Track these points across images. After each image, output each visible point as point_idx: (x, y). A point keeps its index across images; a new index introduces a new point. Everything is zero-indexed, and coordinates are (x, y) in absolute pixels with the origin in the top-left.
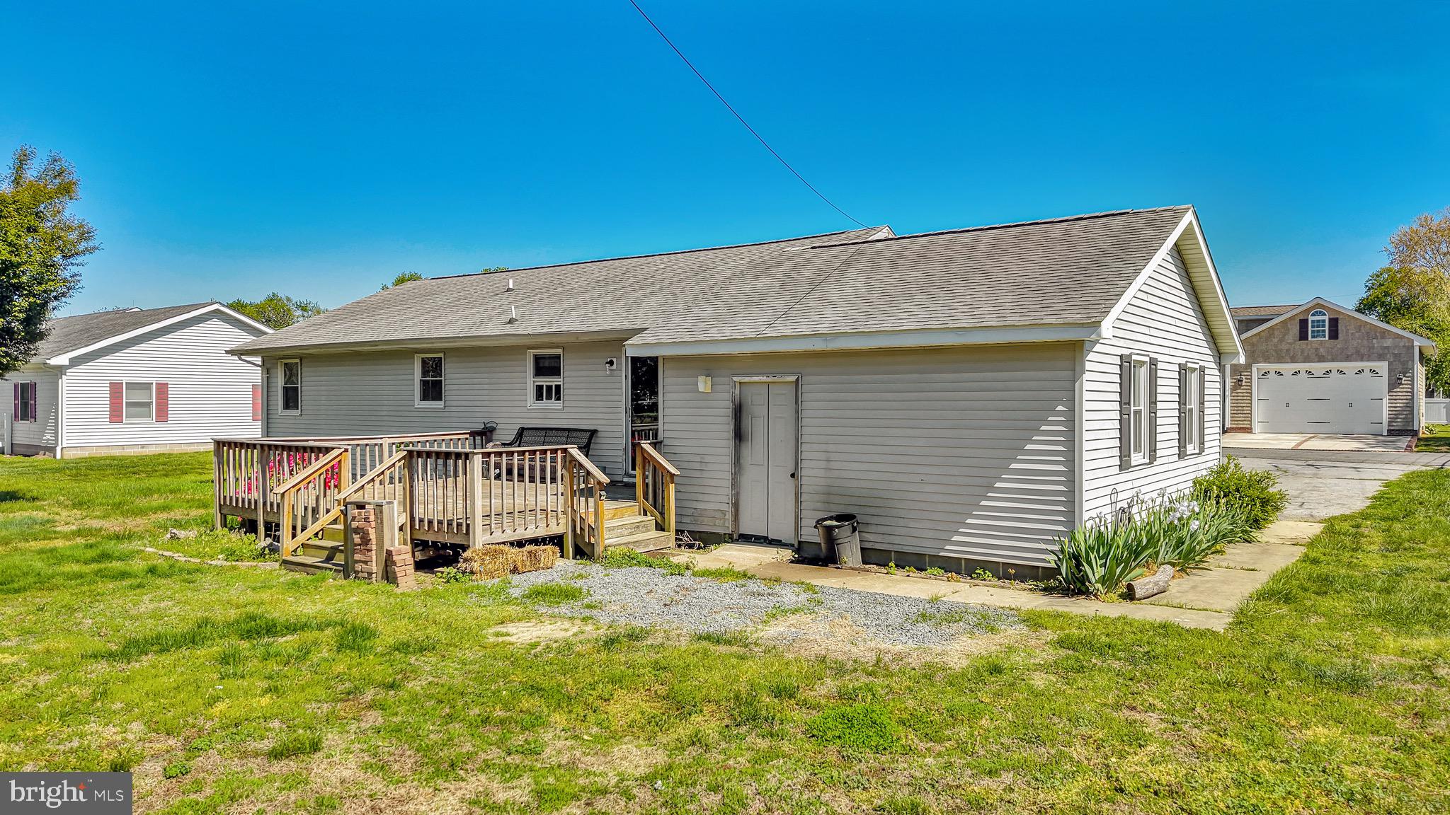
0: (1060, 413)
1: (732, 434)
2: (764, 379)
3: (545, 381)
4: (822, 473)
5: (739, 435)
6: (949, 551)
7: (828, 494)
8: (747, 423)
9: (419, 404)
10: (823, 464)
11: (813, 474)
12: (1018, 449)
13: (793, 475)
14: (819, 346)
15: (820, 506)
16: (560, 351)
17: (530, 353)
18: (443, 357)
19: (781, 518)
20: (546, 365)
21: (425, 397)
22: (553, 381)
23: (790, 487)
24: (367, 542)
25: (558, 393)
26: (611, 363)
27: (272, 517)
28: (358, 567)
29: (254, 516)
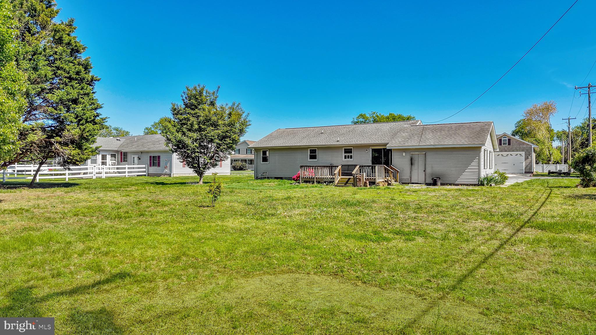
0: (477, 158)
1: (410, 164)
2: (418, 153)
3: (347, 155)
4: (431, 170)
5: (412, 164)
6: (457, 183)
7: (432, 174)
8: (413, 161)
9: (309, 160)
11: (429, 170)
12: (469, 164)
13: (424, 171)
14: (432, 147)
15: (430, 176)
16: (352, 148)
17: (344, 148)
18: (317, 149)
19: (422, 179)
20: (348, 151)
21: (311, 158)
22: (350, 154)
23: (424, 173)
24: (360, 180)
25: (351, 158)
26: (367, 150)
27: (318, 180)
28: (358, 185)
29: (312, 180)
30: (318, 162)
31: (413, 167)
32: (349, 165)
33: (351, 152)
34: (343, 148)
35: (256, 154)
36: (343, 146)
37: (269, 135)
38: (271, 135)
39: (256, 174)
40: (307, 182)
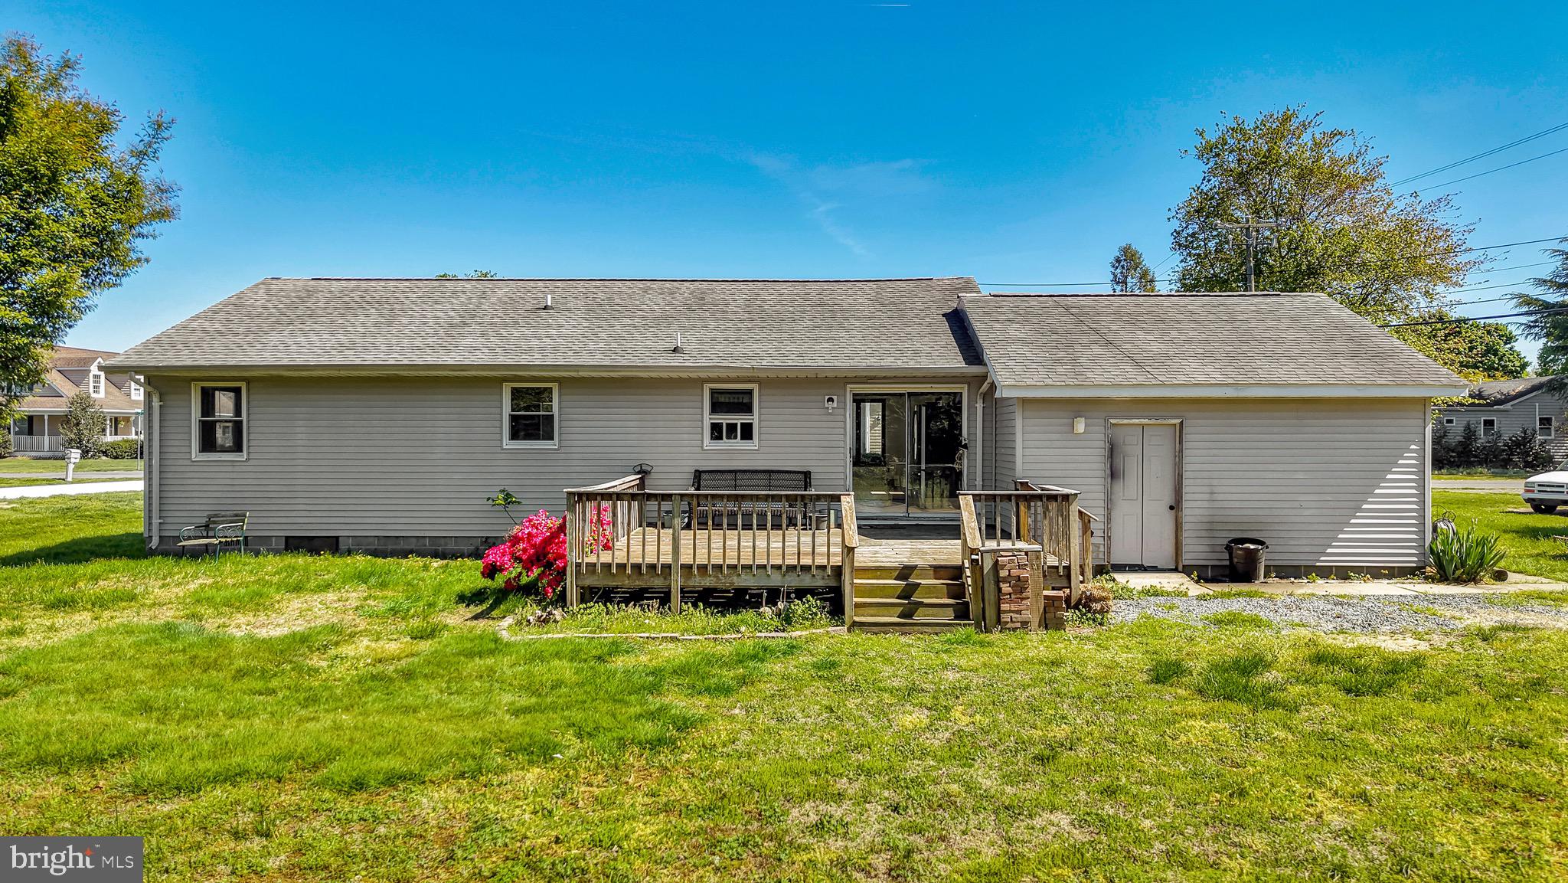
1: (1108, 472)
2: (1146, 421)
3: (725, 419)
4: (1206, 504)
5: (1114, 474)
6: (1324, 561)
7: (1211, 526)
8: (1120, 460)
9: (508, 444)
10: (1207, 497)
11: (1195, 507)
13: (1171, 508)
15: (1204, 534)
16: (755, 387)
18: (555, 387)
19: (1160, 549)
20: (731, 401)
21: (514, 435)
22: (739, 419)
23: (1168, 517)
24: (1023, 590)
25: (747, 432)
26: (831, 400)
27: (699, 582)
28: (1005, 618)
29: (658, 583)
30: (563, 456)
31: (1118, 487)
32: (735, 472)
33: (747, 408)
34: (707, 387)
35: (156, 404)
36: (703, 375)
37: (226, 304)
38: (237, 304)
39: (156, 521)
40: (606, 596)
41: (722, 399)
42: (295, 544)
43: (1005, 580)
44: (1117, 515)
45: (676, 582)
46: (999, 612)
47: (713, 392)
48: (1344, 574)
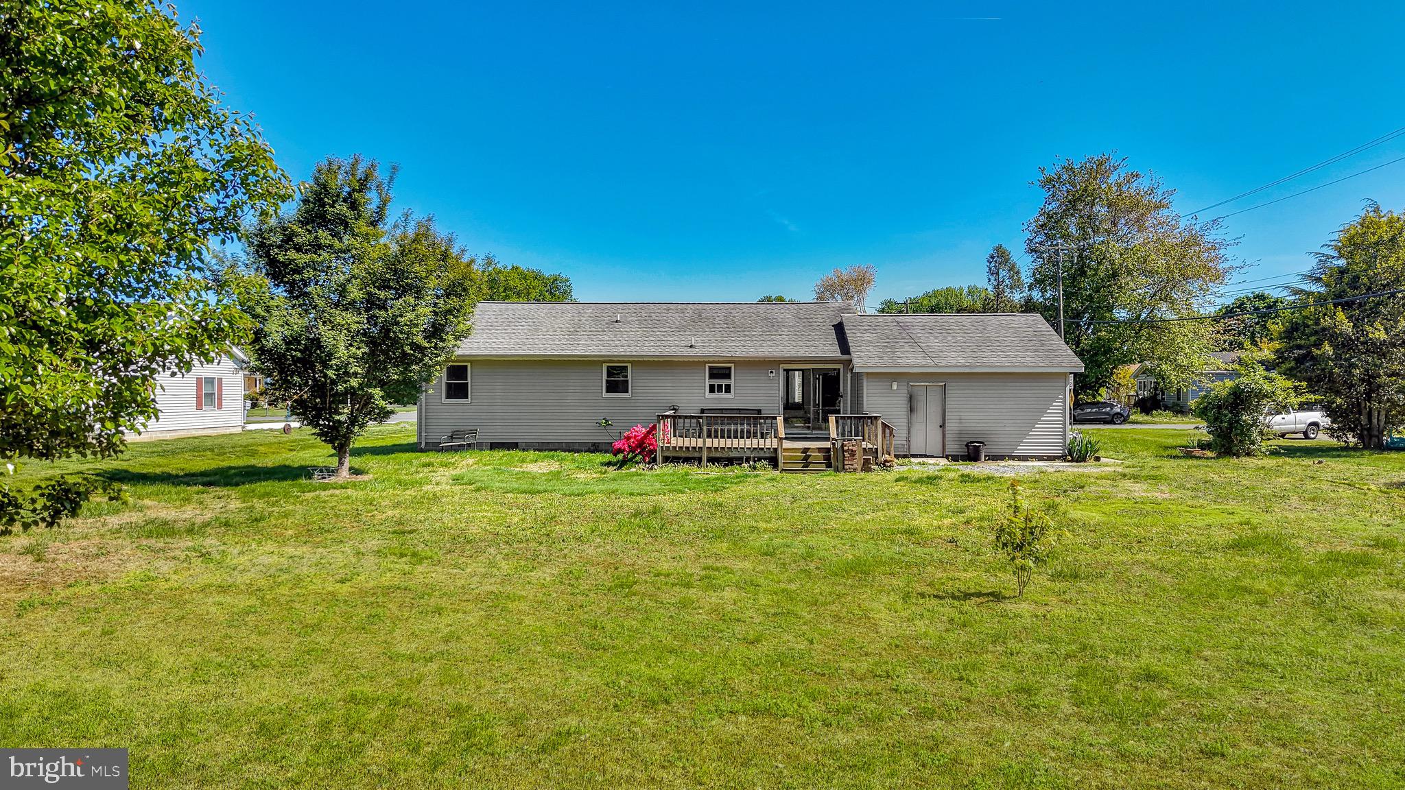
0: (1061, 399)
1: (907, 409)
2: (927, 384)
3: (716, 382)
4: (957, 425)
5: (911, 410)
6: (1016, 453)
7: (960, 435)
8: (914, 404)
9: (605, 395)
10: (958, 421)
11: (952, 426)
12: (1043, 412)
13: (941, 426)
14: (967, 370)
15: (957, 439)
16: (732, 365)
17: (707, 365)
18: (629, 365)
19: (934, 445)
20: (720, 373)
21: (608, 391)
22: (724, 382)
23: (939, 431)
25: (728, 389)
26: (772, 372)
27: (713, 454)
28: (846, 467)
29: (696, 455)
30: (633, 401)
31: (914, 417)
32: (722, 409)
33: (728, 376)
36: (706, 360)
39: (423, 434)
40: (675, 460)
41: (715, 372)
42: (494, 446)
43: (847, 451)
44: (913, 431)
45: (705, 455)
46: (844, 465)
47: (710, 368)
48: (1025, 458)
